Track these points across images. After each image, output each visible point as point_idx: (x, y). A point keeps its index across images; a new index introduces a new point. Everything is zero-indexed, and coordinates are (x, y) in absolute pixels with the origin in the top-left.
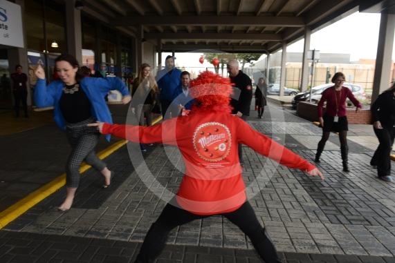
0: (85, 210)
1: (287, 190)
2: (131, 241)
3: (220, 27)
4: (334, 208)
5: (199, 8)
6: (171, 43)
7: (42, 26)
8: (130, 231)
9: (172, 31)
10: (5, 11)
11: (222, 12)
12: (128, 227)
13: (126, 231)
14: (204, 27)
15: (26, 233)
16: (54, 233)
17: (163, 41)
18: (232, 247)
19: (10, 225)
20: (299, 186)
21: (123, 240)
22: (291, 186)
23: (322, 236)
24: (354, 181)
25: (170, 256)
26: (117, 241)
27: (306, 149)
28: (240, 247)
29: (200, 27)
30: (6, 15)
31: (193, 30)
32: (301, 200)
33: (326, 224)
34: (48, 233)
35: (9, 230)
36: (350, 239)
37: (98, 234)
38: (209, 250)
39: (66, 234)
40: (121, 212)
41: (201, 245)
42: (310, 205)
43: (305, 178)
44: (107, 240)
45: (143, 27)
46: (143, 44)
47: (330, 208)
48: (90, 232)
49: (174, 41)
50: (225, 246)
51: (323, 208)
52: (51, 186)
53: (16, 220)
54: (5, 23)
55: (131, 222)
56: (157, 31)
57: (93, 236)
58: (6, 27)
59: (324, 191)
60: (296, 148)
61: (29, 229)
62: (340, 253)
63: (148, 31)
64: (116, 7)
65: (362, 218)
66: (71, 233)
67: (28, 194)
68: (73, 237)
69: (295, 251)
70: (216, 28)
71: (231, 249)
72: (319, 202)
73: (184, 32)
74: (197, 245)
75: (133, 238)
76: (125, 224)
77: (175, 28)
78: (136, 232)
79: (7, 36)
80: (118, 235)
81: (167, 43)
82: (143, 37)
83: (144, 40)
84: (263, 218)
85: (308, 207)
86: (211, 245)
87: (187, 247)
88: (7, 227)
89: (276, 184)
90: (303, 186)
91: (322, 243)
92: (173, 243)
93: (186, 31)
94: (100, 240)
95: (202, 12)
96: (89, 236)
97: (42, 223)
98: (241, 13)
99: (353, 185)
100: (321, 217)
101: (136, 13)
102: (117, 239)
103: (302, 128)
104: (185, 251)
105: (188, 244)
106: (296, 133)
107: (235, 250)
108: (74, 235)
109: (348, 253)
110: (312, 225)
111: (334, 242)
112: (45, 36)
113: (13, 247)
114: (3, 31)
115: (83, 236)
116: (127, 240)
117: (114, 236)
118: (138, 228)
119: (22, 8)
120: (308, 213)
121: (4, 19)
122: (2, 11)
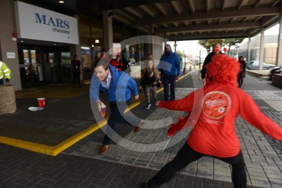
1: (253, 141)
2: (134, 166)
3: (210, 20)
5: (193, 8)
6: (174, 35)
7: (89, 30)
8: (134, 159)
9: (174, 26)
10: (68, 22)
11: (210, 9)
12: (133, 157)
13: (132, 160)
14: (198, 21)
15: (74, 155)
16: (89, 157)
17: (168, 34)
18: (202, 177)
19: (65, 151)
20: (263, 138)
21: (130, 165)
22: (257, 138)
23: (275, 176)
26: (126, 165)
27: (275, 111)
28: (208, 177)
29: (195, 22)
30: (69, 25)
31: (189, 25)
32: (263, 148)
34: (85, 157)
35: (65, 153)
37: (114, 159)
38: (185, 177)
39: (96, 158)
42: (270, 153)
44: (119, 164)
45: (154, 25)
48: (110, 158)
49: (176, 33)
50: (197, 176)
51: (280, 156)
52: (90, 129)
53: (69, 148)
54: (68, 30)
56: (164, 27)
57: (112, 161)
58: (69, 33)
60: (266, 110)
61: (75, 153)
63: (157, 27)
64: (135, 13)
67: (76, 133)
68: (100, 160)
69: (250, 184)
70: (207, 21)
71: (201, 178)
72: (279, 151)
73: (183, 26)
75: (137, 164)
76: (132, 155)
77: (176, 24)
78: (138, 160)
79: (69, 38)
80: (126, 161)
81: (171, 35)
82: (153, 32)
83: (154, 34)
85: (268, 155)
86: (187, 174)
89: (245, 136)
90: (267, 139)
91: (275, 181)
93: (184, 25)
94: (116, 163)
95: (196, 11)
96: (109, 161)
97: (83, 151)
98: (225, 8)
100: (277, 162)
101: (149, 16)
102: (126, 164)
103: (275, 95)
106: (269, 98)
107: (204, 179)
108: (101, 159)
110: (269, 168)
112: (91, 36)
113: (66, 163)
114: (67, 35)
115: (105, 160)
116: (132, 165)
117: (124, 162)
118: (140, 159)
119: (78, 20)
120: (267, 159)
121: (67, 27)
122: (66, 23)
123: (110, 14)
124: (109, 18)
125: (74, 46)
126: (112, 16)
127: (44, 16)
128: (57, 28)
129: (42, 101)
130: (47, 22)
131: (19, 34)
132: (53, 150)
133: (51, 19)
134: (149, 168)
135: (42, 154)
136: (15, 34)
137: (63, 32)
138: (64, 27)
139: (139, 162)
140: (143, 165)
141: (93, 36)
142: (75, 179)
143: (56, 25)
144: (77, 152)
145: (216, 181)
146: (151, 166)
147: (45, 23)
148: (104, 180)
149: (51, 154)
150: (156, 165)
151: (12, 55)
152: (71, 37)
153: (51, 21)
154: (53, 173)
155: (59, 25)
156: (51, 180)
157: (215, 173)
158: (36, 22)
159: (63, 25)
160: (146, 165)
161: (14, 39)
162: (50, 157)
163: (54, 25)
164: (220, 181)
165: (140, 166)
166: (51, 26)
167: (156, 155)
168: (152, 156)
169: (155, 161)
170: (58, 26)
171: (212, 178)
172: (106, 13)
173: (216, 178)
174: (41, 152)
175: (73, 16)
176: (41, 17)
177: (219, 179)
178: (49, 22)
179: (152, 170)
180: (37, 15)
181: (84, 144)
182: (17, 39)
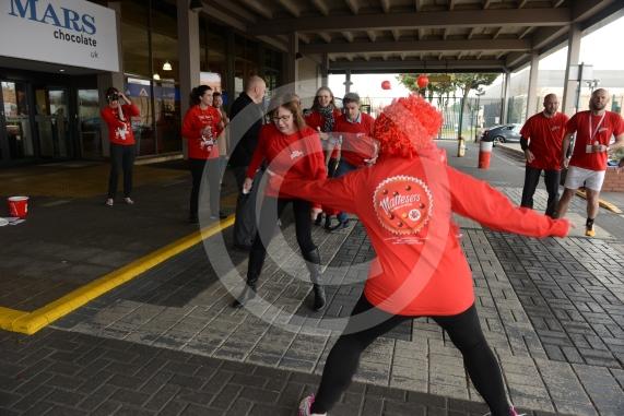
0: (164, 308)
1: (488, 300)
2: (215, 356)
3: (423, 30)
4: (563, 335)
6: (345, 59)
8: (217, 342)
9: (345, 40)
10: (93, 19)
11: (424, 6)
12: (216, 336)
13: (212, 342)
14: (397, 31)
15: (76, 333)
16: (113, 337)
17: (332, 56)
18: (365, 381)
19: (59, 322)
20: (511, 294)
21: (205, 354)
22: (496, 293)
23: (524, 379)
24: (614, 291)
25: (265, 385)
26: (195, 355)
28: (376, 382)
29: (390, 32)
30: (95, 25)
31: (378, 38)
32: (507, 317)
33: (538, 360)
34: (106, 336)
35: (56, 328)
36: (574, 389)
37: (170, 342)
39: (129, 340)
40: (213, 314)
41: (316, 373)
42: (519, 325)
44: (181, 353)
45: (298, 35)
46: (297, 62)
47: (556, 334)
48: (162, 340)
49: (350, 56)
51: (540, 332)
53: (69, 315)
54: (93, 37)
55: (222, 329)
56: (322, 41)
57: (165, 346)
58: (95, 43)
59: (552, 305)
61: (81, 328)
62: (549, 409)
63: (307, 40)
65: (610, 355)
66: (136, 338)
67: (92, 280)
68: (136, 345)
69: (468, 398)
70: (417, 31)
71: (361, 384)
72: (539, 323)
73: (364, 41)
74: (311, 372)
75: (220, 353)
76: (213, 332)
77: (349, 35)
78: (226, 344)
79: (95, 55)
80: (199, 347)
81: (338, 59)
82: (297, 51)
83: (299, 56)
84: (430, 341)
85: (515, 330)
87: (293, 374)
88: (55, 323)
90: (518, 295)
91: (520, 389)
92: (276, 366)
93: (368, 39)
94: (172, 351)
95: (392, 7)
96: (158, 345)
97: (101, 322)
98: (456, 5)
99: (611, 298)
100: (533, 348)
101: (288, 14)
102: (196, 352)
104: (290, 380)
105: (297, 370)
107: (368, 386)
108: (139, 341)
109: (561, 411)
110: (514, 359)
111: (544, 389)
112: (150, 53)
113: (55, 351)
114: (90, 48)
115: (150, 343)
116: (210, 355)
117: (193, 347)
118: (231, 340)
119: (117, 13)
120: (512, 339)
121: (90, 30)
123: (193, 6)
124: (190, 12)
125: (108, 74)
126: (198, 9)
127: (32, 2)
128: (65, 31)
129: (21, 204)
130: (40, 17)
132: (28, 319)
133: (50, 8)
134: (248, 361)
137: (79, 40)
138: (84, 30)
139: (228, 348)
140: (234, 354)
141: (157, 54)
142: (68, 391)
143: (63, 23)
144: (87, 326)
145: (393, 389)
146: (253, 357)
147: (34, 17)
148: (138, 390)
149: (23, 331)
150: (265, 355)
152: (103, 56)
153: (48, 13)
154: (19, 377)
155: (71, 24)
156: (12, 392)
157: (394, 373)
158: (13, 14)
159: (80, 23)
160: (242, 355)
162: (18, 337)
163: (57, 24)
164: (402, 391)
165: (229, 358)
166: (50, 26)
167: (269, 332)
168: (259, 334)
169: (264, 345)
170: (67, 26)
171: (385, 383)
173: (394, 385)
175: (106, 6)
176: (23, 4)
177: (401, 386)
178: (46, 16)
179: (254, 366)
181: (104, 306)
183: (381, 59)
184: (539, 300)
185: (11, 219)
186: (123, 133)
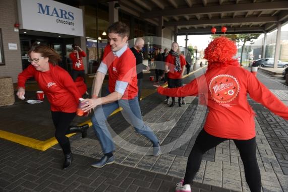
2: (123, 165)
3: (223, 14)
5: (205, 1)
6: (185, 29)
7: (95, 22)
8: (123, 158)
9: (185, 19)
10: (73, 13)
11: (223, 2)
12: (123, 155)
13: (121, 158)
14: (210, 14)
16: (78, 154)
17: (179, 27)
20: (265, 141)
23: (271, 183)
25: (144, 179)
29: (207, 15)
31: (201, 18)
32: (263, 152)
33: (278, 174)
34: (75, 153)
35: (55, 148)
38: (173, 179)
39: (85, 155)
41: (168, 174)
42: (269, 157)
43: (273, 135)
45: (163, 18)
46: (163, 30)
49: (187, 27)
51: (280, 161)
54: (73, 22)
56: (174, 20)
58: (73, 24)
59: (286, 148)
63: (167, 20)
64: (145, 5)
66: (88, 155)
68: (88, 157)
70: (220, 14)
72: (279, 156)
73: (194, 20)
74: (166, 174)
75: (124, 163)
76: (122, 153)
77: (187, 17)
78: (127, 159)
79: (74, 29)
81: (182, 29)
82: (163, 25)
83: (163, 27)
84: (224, 162)
85: (267, 159)
86: (176, 176)
87: (158, 174)
88: (54, 146)
90: (269, 142)
92: (149, 170)
93: (196, 18)
95: (208, 4)
96: (97, 158)
97: (74, 146)
98: (239, 1)
100: (275, 168)
101: (157, 8)
104: (156, 177)
105: (160, 173)
110: (265, 173)
111: (281, 189)
112: (97, 28)
113: (54, 159)
114: (71, 26)
115: (94, 157)
116: (120, 164)
118: (129, 157)
119: (83, 11)
120: (265, 164)
121: (71, 18)
122: (71, 14)
123: (117, 5)
124: (115, 9)
125: (79, 38)
126: (118, 8)
127: (47, 7)
128: (61, 19)
129: (41, 94)
130: (51, 13)
131: (22, 24)
132: (43, 144)
133: (55, 9)
134: (137, 167)
135: (31, 148)
136: (17, 25)
137: (67, 23)
138: (69, 19)
140: (131, 164)
141: (100, 28)
142: (58, 176)
143: (60, 16)
145: (205, 185)
146: (139, 166)
147: (48, 14)
148: (88, 178)
149: (41, 149)
150: (145, 165)
151: (14, 46)
152: (76, 29)
153: (54, 12)
154: (38, 169)
155: (64, 17)
156: (35, 175)
157: (206, 177)
158: (39, 12)
159: (67, 16)
160: (134, 164)
161: (16, 30)
162: (39, 152)
163: (58, 16)
164: (209, 186)
165: (128, 166)
166: (55, 17)
169: (145, 160)
170: (62, 17)
171: (201, 181)
172: (111, 4)
173: (205, 182)
174: (30, 146)
175: (78, 7)
176: (44, 8)
177: (209, 183)
178: (53, 13)
179: (140, 170)
180: (40, 5)
181: (75, 140)
182: (19, 30)
183: (202, 28)
184: (280, 145)
185: (38, 101)
186: (78, 65)
